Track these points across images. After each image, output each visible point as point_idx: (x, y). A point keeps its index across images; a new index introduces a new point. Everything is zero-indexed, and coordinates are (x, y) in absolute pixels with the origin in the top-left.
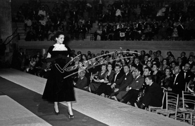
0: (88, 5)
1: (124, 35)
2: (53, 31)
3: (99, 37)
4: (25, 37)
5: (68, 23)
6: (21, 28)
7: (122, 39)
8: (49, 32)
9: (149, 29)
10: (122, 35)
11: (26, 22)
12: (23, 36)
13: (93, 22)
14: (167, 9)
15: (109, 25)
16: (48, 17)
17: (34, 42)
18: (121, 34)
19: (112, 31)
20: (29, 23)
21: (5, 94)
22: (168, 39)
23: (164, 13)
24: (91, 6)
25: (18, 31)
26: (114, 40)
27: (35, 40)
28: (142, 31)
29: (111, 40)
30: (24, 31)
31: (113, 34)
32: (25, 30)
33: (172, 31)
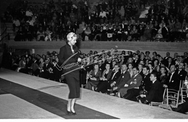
0: (74, 6)
1: (111, 36)
2: (41, 32)
3: (87, 38)
4: (14, 37)
5: (55, 24)
6: (9, 29)
7: (110, 39)
8: (38, 32)
9: (135, 31)
10: (110, 35)
11: (14, 22)
12: (13, 37)
13: (79, 23)
14: (150, 11)
15: (95, 26)
16: (36, 17)
17: (23, 42)
18: (108, 34)
19: (99, 32)
20: (17, 23)
21: (9, 93)
22: (153, 40)
23: (147, 15)
24: (76, 8)
25: (7, 32)
26: (102, 41)
27: (25, 41)
28: (129, 32)
29: (99, 40)
30: (12, 31)
31: (100, 35)
32: (14, 30)
33: (156, 32)
